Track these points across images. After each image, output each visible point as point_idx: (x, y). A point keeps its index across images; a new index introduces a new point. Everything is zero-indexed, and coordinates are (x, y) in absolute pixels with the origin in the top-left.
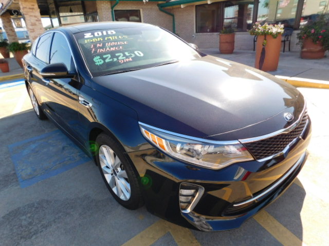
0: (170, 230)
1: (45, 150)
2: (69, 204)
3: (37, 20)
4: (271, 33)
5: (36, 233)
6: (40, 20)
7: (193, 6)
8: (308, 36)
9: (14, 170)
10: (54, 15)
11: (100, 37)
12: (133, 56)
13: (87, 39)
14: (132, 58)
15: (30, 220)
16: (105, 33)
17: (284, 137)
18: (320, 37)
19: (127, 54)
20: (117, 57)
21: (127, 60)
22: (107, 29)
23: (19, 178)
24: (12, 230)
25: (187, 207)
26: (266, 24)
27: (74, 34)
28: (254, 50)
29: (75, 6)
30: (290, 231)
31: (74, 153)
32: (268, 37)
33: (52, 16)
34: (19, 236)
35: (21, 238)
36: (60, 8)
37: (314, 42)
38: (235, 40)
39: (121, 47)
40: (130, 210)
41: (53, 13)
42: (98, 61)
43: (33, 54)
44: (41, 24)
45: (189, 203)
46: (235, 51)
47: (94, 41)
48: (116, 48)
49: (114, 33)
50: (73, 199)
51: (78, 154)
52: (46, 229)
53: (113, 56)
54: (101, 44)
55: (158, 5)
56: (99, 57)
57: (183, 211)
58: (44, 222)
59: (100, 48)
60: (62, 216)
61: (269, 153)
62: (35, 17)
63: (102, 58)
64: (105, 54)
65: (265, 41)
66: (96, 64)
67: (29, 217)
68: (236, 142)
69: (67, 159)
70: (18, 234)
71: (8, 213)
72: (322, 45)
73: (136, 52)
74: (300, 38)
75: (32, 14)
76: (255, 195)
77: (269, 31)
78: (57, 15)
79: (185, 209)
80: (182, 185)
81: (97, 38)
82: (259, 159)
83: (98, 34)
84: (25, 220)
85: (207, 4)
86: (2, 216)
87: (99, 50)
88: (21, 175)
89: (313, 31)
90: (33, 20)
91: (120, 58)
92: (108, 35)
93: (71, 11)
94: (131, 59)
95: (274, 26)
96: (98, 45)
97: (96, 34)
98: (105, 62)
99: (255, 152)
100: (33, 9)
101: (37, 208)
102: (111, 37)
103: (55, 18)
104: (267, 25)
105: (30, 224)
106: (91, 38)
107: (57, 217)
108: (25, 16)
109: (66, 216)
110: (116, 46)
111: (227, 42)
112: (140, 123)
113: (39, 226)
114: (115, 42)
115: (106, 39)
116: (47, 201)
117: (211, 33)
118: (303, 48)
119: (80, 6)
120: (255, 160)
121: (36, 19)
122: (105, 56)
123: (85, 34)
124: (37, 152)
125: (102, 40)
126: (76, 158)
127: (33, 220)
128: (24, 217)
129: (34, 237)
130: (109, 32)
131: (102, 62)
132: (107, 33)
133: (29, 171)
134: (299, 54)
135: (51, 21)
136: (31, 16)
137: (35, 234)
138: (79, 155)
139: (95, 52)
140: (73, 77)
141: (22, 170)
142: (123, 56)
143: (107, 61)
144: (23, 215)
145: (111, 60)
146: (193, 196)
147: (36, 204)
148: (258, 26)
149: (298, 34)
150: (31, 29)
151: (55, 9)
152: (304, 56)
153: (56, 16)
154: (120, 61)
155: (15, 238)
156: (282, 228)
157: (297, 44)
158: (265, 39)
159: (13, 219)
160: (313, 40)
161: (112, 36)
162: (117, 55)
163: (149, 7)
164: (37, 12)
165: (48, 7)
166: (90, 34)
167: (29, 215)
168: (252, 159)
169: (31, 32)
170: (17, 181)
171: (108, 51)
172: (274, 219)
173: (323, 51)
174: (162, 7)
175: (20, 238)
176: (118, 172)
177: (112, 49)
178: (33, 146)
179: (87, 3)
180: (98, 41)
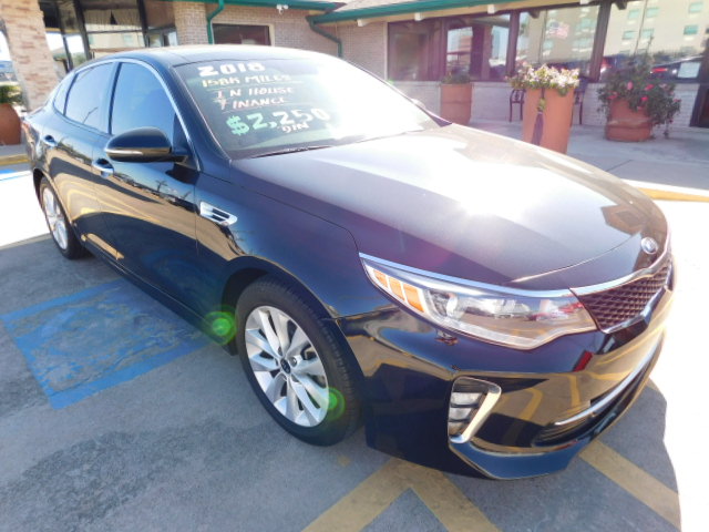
0: (411, 486)
1: (94, 325)
2: (175, 439)
3: (36, 37)
4: (555, 86)
5: (112, 504)
6: (44, 38)
7: (381, 23)
8: (620, 96)
9: (29, 370)
10: (73, 28)
11: (233, 75)
12: (310, 118)
13: (207, 78)
14: (308, 123)
15: (93, 478)
16: (242, 68)
17: (645, 285)
18: (644, 99)
19: (295, 112)
20: (278, 119)
21: (299, 126)
22: (245, 60)
23: (45, 387)
24: (52, 500)
25: (461, 430)
26: (544, 67)
27: (175, 66)
28: (511, 120)
29: (124, 11)
30: (651, 474)
31: (162, 329)
32: (548, 93)
33: (67, 31)
34: (74, 512)
35: (80, 516)
36: (88, 13)
37: (632, 107)
38: (474, 98)
39: (281, 100)
40: (317, 448)
41: (70, 23)
42: (236, 125)
43: (57, 111)
44: (46, 45)
45: (467, 421)
46: (471, 120)
47: (222, 83)
48: (273, 101)
49: (262, 68)
50: (182, 430)
51: (174, 332)
52: (135, 496)
53: (268, 118)
54: (239, 91)
55: (309, 18)
56: (237, 118)
57: (454, 440)
58: (125, 481)
59: (238, 99)
60: (166, 467)
61: (610, 321)
62: (32, 28)
63: (243, 120)
64: (251, 111)
65: (542, 102)
66: (234, 132)
67: (89, 472)
68: (566, 292)
69: (150, 344)
70: (71, 509)
71: (36, 464)
72: (648, 113)
73: (313, 111)
74: (604, 98)
75: (24, 22)
76: (594, 401)
77: (552, 81)
78: (79, 28)
79: (456, 436)
80: (457, 385)
81: (227, 77)
82: (605, 327)
83: (229, 70)
84: (80, 477)
85: (413, 21)
86: (22, 470)
87: (235, 103)
88: (47, 381)
89: (629, 86)
90: (27, 36)
91: (283, 121)
92: (249, 73)
93: (113, 22)
94: (306, 126)
95: (560, 72)
96: (232, 93)
97: (223, 69)
98: (251, 128)
99: (599, 314)
100: (26, 10)
101: (102, 451)
102: (256, 78)
103: (73, 34)
104: (547, 68)
105: (94, 485)
106: (216, 78)
107: (154, 467)
108: (7, 25)
109: (174, 466)
110: (271, 96)
111: (456, 102)
112: (361, 255)
113: (116, 488)
114: (267, 87)
115: (247, 79)
116: (123, 436)
117: (421, 83)
118: (609, 118)
119: (135, 11)
120: (598, 330)
121: (35, 33)
122: (250, 117)
123: (200, 69)
124: (76, 329)
125: (238, 82)
126: (170, 342)
127: (99, 476)
128: (76, 472)
129: (110, 513)
130: (252, 67)
131: (247, 129)
132: (247, 68)
133: (65, 370)
134: (602, 131)
135: (64, 39)
136: (21, 26)
137: (110, 507)
138: (177, 336)
139: (229, 106)
140: (180, 159)
141: (49, 369)
142: (288, 119)
143: (257, 126)
144: (74, 468)
145: (265, 125)
146: (476, 406)
147: (98, 443)
148: (527, 70)
149: (601, 90)
150: (22, 57)
151: (74, 15)
152: (611, 135)
153: (78, 31)
154: (284, 129)
155: (66, 517)
156: (636, 471)
157: (598, 110)
158: (543, 97)
159: (50, 478)
160: (631, 104)
161: (259, 74)
162: (275, 114)
163: (289, 21)
164: (38, 18)
165: (57, 9)
166: (211, 68)
167: (86, 467)
168: (594, 328)
169: (21, 63)
170: (41, 394)
171: (255, 105)
172: (615, 454)
173: (649, 125)
174: (315, 23)
175: (76, 517)
176: (295, 364)
177: (262, 102)
178: (64, 317)
179: (150, 5)
180: (230, 85)
